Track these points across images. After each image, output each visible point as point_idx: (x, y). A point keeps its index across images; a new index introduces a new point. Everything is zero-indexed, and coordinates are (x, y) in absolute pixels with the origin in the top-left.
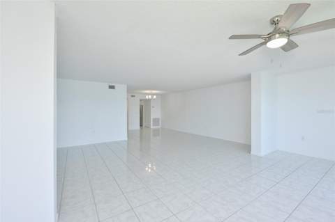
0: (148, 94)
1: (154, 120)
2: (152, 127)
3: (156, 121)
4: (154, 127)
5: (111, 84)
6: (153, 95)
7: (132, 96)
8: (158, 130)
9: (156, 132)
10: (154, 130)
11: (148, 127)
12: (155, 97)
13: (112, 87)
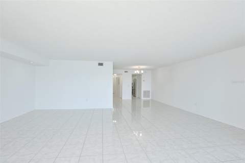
0: (136, 69)
1: (145, 92)
2: (143, 98)
3: (147, 93)
4: (145, 99)
5: (100, 62)
6: (140, 70)
7: (125, 72)
8: (148, 101)
9: (147, 103)
10: (145, 101)
11: (139, 98)
12: (142, 72)
13: (101, 64)
